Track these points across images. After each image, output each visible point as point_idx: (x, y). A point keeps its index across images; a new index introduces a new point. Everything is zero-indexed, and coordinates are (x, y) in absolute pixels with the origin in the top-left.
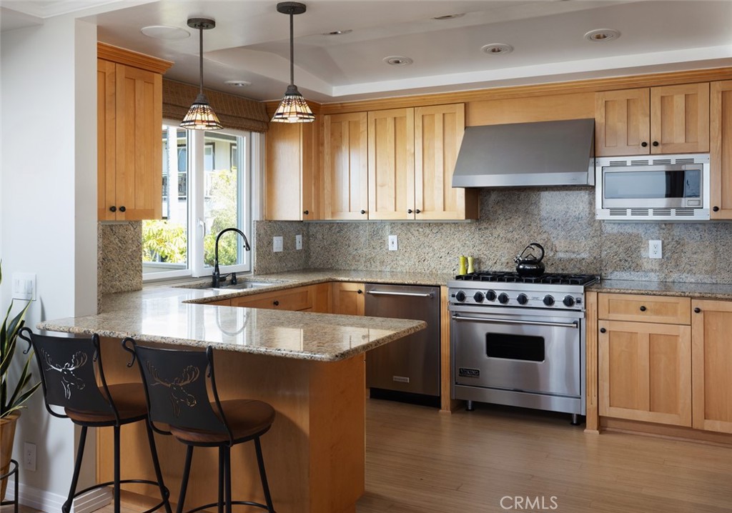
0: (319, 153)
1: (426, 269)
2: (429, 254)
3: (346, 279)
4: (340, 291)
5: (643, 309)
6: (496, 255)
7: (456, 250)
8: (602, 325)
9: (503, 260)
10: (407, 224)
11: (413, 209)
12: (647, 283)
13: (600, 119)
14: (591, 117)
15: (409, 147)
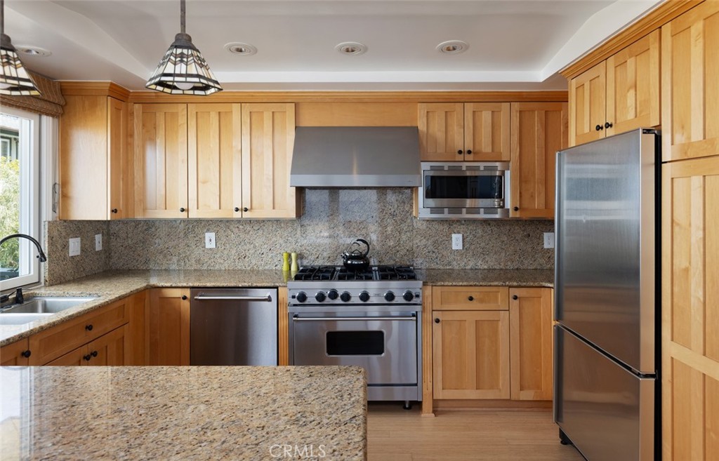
0: (129, 145)
1: (247, 265)
2: (250, 251)
3: (168, 285)
4: (160, 298)
5: (471, 299)
6: (318, 250)
7: (278, 246)
8: (436, 315)
9: (325, 254)
10: (227, 222)
11: (240, 207)
12: (450, 271)
13: (422, 126)
14: (414, 125)
15: (236, 143)
